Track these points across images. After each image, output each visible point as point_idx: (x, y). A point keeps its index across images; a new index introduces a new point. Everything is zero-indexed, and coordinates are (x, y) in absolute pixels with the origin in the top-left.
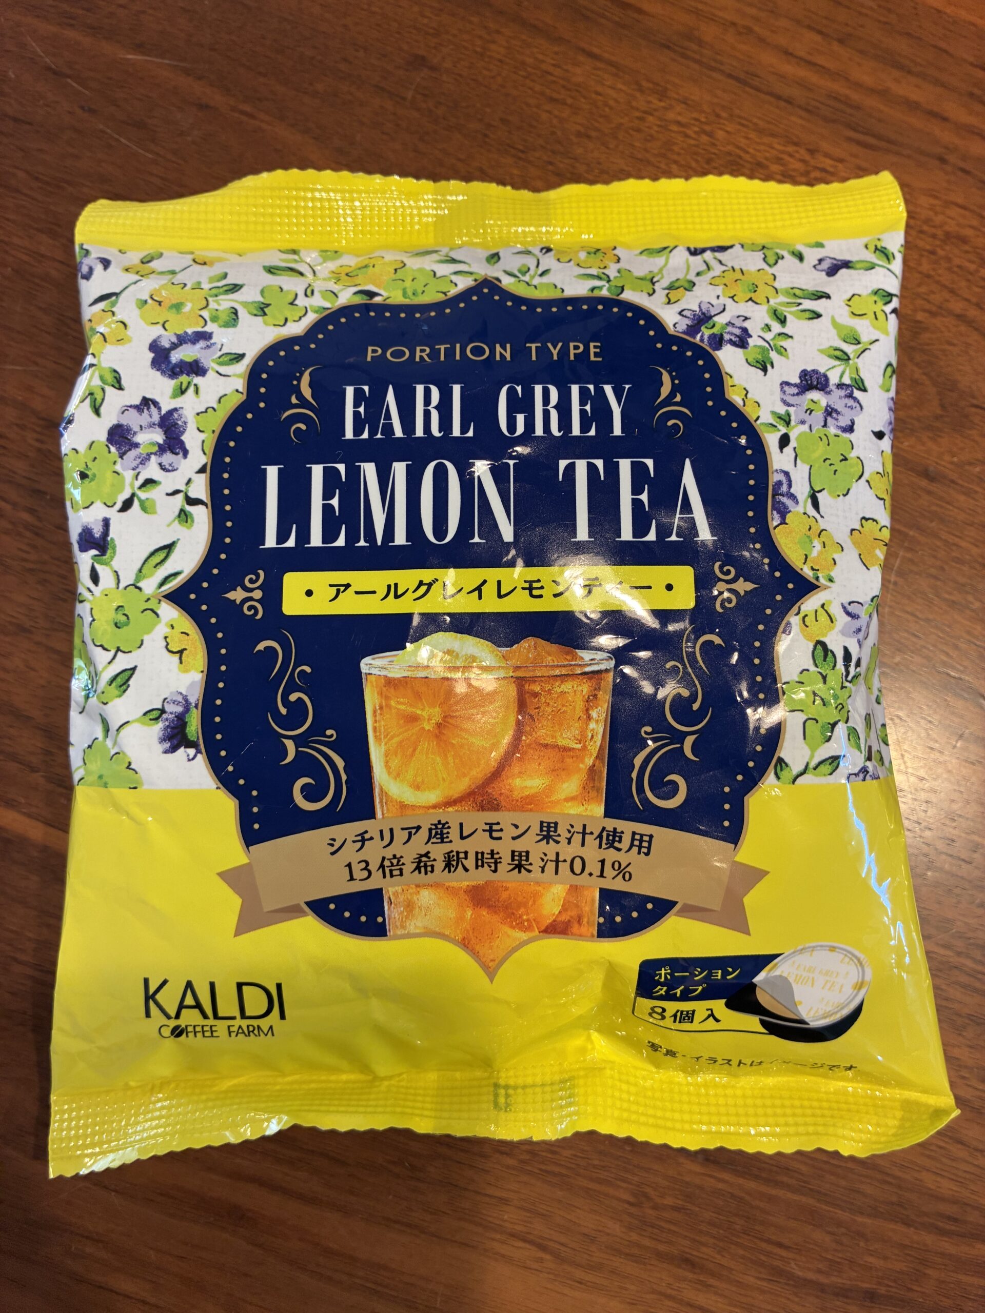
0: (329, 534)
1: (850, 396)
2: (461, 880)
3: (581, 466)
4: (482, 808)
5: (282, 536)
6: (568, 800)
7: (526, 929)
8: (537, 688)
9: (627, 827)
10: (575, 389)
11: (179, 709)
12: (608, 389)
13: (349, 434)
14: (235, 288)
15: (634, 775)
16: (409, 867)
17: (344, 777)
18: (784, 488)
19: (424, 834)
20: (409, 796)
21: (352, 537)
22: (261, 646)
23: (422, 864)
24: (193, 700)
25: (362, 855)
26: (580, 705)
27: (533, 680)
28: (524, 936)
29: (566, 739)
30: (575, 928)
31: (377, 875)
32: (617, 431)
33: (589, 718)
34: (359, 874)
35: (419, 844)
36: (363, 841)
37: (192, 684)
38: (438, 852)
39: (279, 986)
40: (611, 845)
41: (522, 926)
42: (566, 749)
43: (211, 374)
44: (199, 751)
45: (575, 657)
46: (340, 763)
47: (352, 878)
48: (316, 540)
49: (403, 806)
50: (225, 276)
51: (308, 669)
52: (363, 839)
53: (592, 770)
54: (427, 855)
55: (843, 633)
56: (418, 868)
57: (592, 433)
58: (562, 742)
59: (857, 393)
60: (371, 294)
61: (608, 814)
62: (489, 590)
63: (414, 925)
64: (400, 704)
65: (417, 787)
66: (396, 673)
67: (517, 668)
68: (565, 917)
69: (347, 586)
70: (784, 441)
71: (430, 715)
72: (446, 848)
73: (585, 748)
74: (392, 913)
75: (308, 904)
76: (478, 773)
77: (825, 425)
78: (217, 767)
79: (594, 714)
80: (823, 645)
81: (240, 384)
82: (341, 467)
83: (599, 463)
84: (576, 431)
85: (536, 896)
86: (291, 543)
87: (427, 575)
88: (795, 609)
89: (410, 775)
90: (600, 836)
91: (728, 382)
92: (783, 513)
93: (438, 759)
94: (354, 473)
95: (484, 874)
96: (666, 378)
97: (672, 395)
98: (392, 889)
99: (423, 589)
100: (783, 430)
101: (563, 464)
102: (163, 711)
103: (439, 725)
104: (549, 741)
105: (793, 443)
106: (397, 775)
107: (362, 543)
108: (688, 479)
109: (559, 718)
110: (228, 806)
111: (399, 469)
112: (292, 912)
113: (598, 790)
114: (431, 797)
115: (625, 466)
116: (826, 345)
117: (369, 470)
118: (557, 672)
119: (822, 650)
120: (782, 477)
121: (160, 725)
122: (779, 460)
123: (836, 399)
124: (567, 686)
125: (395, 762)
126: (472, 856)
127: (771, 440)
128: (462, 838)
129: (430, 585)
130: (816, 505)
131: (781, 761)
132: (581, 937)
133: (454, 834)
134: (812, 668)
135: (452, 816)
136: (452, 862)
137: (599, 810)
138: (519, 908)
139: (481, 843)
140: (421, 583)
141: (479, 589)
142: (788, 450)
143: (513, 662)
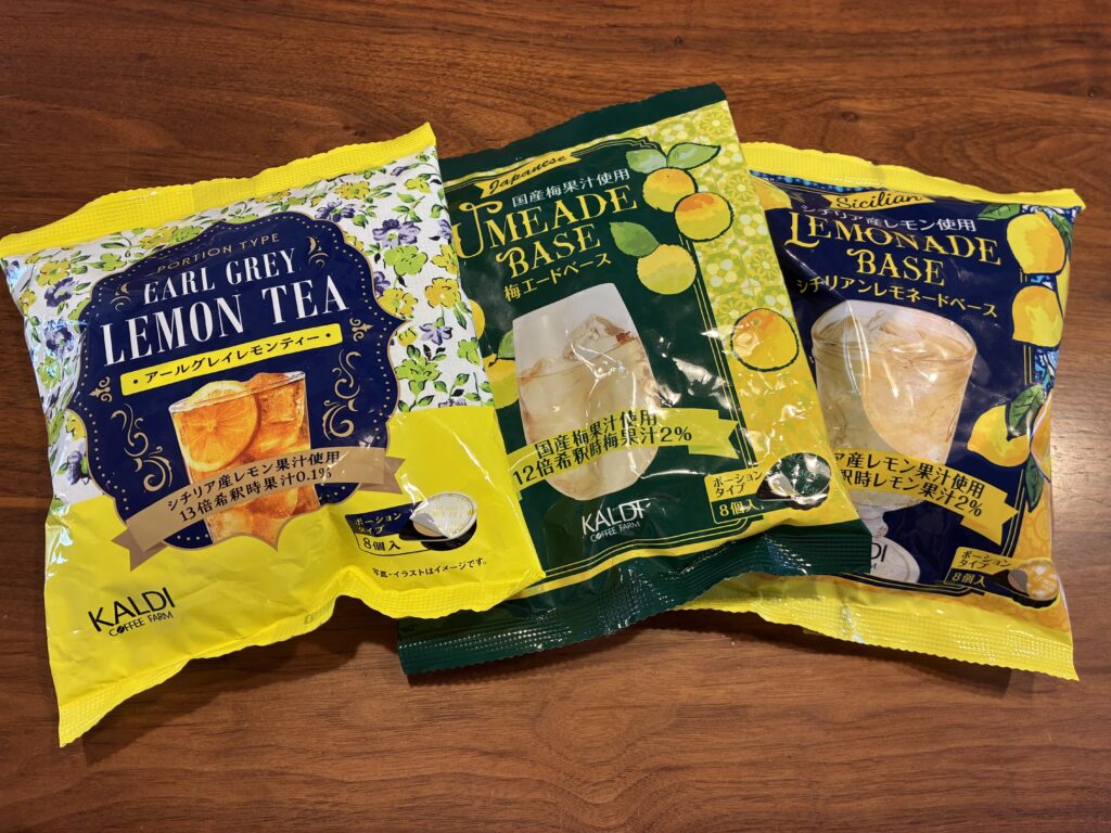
0: (142, 350)
1: (413, 226)
2: (243, 502)
3: (274, 291)
4: (245, 462)
5: (116, 357)
6: (291, 446)
7: (282, 517)
8: (265, 396)
9: (324, 451)
10: (266, 257)
11: (76, 460)
12: (283, 253)
13: (147, 301)
14: (86, 258)
15: (324, 425)
16: (214, 504)
17: (170, 468)
18: (381, 279)
19: (217, 485)
20: (206, 468)
21: (155, 349)
22: (114, 415)
23: (220, 500)
24: (83, 453)
25: (188, 505)
26: (290, 399)
27: (263, 393)
28: (283, 520)
29: (285, 417)
30: (308, 507)
31: (199, 513)
32: (290, 271)
33: (296, 404)
34: (188, 515)
35: (216, 490)
36: (186, 498)
37: (82, 445)
38: (226, 491)
39: (164, 590)
40: (317, 461)
41: (281, 516)
42: (286, 422)
43: (73, 296)
44: (90, 478)
45: (284, 376)
46: (166, 462)
47: (186, 519)
48: (136, 354)
49: (203, 474)
50: (80, 252)
51: (141, 419)
53: (302, 429)
54: (221, 495)
56: (219, 503)
57: (277, 274)
58: (283, 420)
59: (417, 225)
60: (161, 247)
61: (313, 447)
62: (234, 357)
63: (225, 533)
64: (194, 423)
65: (209, 462)
66: (188, 408)
67: (254, 389)
68: (301, 504)
69: (156, 373)
70: (377, 258)
71: (210, 424)
72: (230, 488)
73: (296, 419)
74: (212, 530)
75: (167, 540)
76: (240, 446)
77: (400, 244)
78: (101, 483)
79: (298, 401)
80: (412, 347)
81: (88, 296)
82: (145, 318)
83: (283, 287)
84: (269, 275)
85: (283, 499)
86: (122, 359)
87: (199, 357)
88: (394, 333)
89: (204, 456)
90: (311, 459)
91: (345, 235)
92: (381, 291)
93: (218, 445)
94: (153, 320)
95: (254, 495)
96: (313, 241)
97: (317, 248)
98: (209, 518)
99: (197, 364)
100: (376, 252)
101: (264, 291)
102: (68, 463)
103: (216, 428)
104: (277, 420)
105: (382, 257)
106: (198, 459)
107: (161, 350)
108: (330, 284)
109: (280, 408)
110: (110, 502)
111: (177, 312)
112: (158, 547)
113: (306, 437)
114: (218, 465)
115: (297, 286)
116: (396, 207)
117: (161, 316)
118: (275, 386)
119: (412, 349)
120: (378, 275)
121: (68, 471)
122: (375, 267)
123: (405, 230)
124: (282, 392)
125: (196, 453)
126: (245, 489)
127: (370, 259)
128: (238, 480)
129: (201, 362)
130: (402, 281)
131: (401, 402)
132: (312, 510)
133: (233, 480)
134: (408, 359)
135: (230, 471)
136: (234, 495)
137: (308, 446)
138: (276, 507)
139: (249, 480)
140: (196, 362)
141: (228, 358)
142: (380, 262)
143: (251, 387)
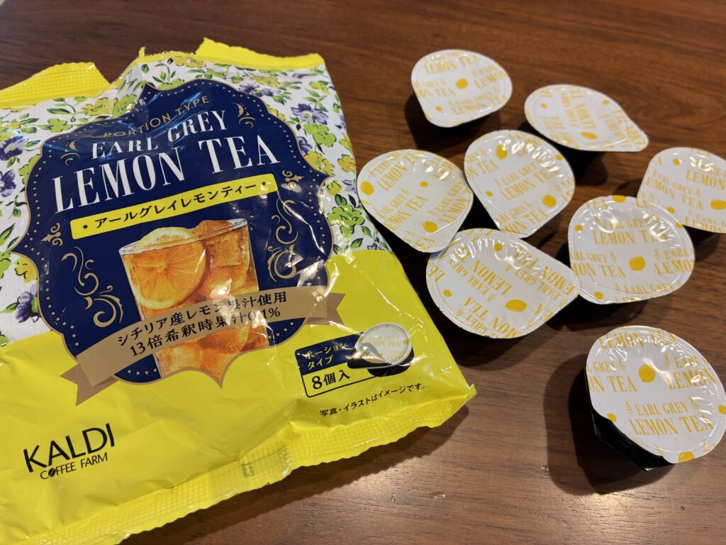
0: (90, 197)
1: (321, 113)
2: (193, 338)
3: (210, 143)
4: (197, 301)
5: (66, 204)
6: (240, 288)
7: (232, 352)
8: (212, 243)
9: (272, 292)
10: (200, 117)
11: (28, 300)
12: (215, 113)
13: (95, 156)
14: (34, 120)
15: (269, 268)
16: (164, 339)
17: (120, 306)
18: (304, 142)
19: (169, 321)
20: (158, 305)
21: (103, 197)
22: (65, 257)
23: (171, 336)
24: (34, 294)
25: (139, 340)
26: (235, 245)
27: (210, 239)
28: (232, 356)
29: (233, 261)
30: (258, 345)
31: (148, 349)
32: (223, 127)
33: (241, 249)
34: (138, 350)
35: (168, 327)
36: (137, 333)
37: (33, 286)
38: (178, 328)
39: (108, 426)
40: (266, 302)
41: (230, 351)
42: (234, 266)
43: (24, 152)
44: (39, 316)
45: (228, 224)
46: (117, 300)
47: (135, 354)
48: (84, 202)
49: (155, 311)
50: (28, 115)
51: (92, 261)
52: (136, 333)
53: (249, 272)
54: (173, 331)
55: (346, 190)
56: (169, 339)
57: (211, 129)
58: (230, 264)
59: (324, 112)
60: (105, 117)
61: (261, 288)
62: (179, 205)
63: (174, 367)
64: (144, 264)
65: (161, 300)
66: (138, 251)
67: (200, 236)
68: (251, 341)
69: (105, 219)
70: (299, 127)
71: (160, 266)
72: (182, 325)
73: (242, 263)
74: (161, 365)
75: (117, 375)
76: (190, 286)
77: (314, 122)
78: (50, 321)
79: (243, 247)
80: (339, 196)
81: (39, 152)
82: (92, 169)
83: (218, 140)
84: (203, 129)
85: (234, 335)
86: (71, 206)
87: (146, 205)
88: (323, 183)
89: (156, 295)
90: (260, 300)
91: (268, 108)
92: (306, 151)
93: (169, 285)
94: (99, 171)
95: (205, 332)
96: (240, 107)
97: (244, 113)
98: (158, 353)
99: (145, 211)
100: (297, 123)
101: (200, 143)
102: (18, 303)
103: (166, 269)
104: (224, 264)
105: (302, 128)
106: (149, 297)
107: (109, 198)
108: (260, 142)
109: (227, 253)
110: (58, 338)
111: (121, 164)
112: (109, 381)
113: (254, 280)
114: (170, 303)
115: (230, 141)
116: (306, 97)
117: (107, 168)
118: (221, 233)
119: (339, 198)
120: (301, 139)
121: (17, 310)
122: (299, 134)
123: (316, 114)
124: (227, 238)
125: (146, 292)
126: (197, 326)
127: (293, 127)
128: (189, 318)
129: (148, 209)
130: (320, 149)
131: (335, 246)
132: (262, 347)
133: (185, 317)
134: (337, 206)
135: (182, 309)
136: (186, 331)
137: (256, 288)
138: (227, 342)
139: (201, 318)
140: (143, 210)
141: (173, 205)
142: (301, 130)
143: (198, 234)
